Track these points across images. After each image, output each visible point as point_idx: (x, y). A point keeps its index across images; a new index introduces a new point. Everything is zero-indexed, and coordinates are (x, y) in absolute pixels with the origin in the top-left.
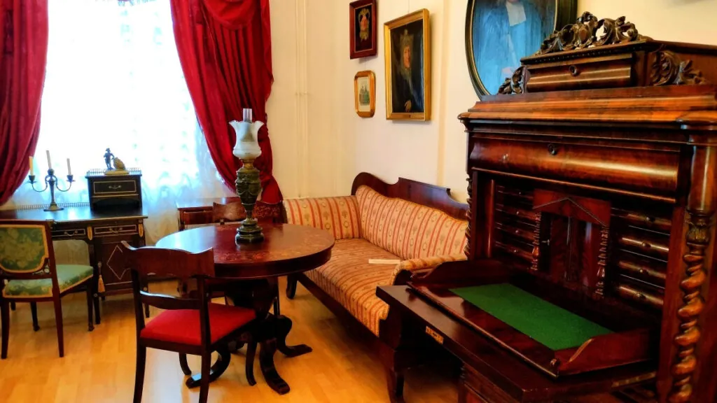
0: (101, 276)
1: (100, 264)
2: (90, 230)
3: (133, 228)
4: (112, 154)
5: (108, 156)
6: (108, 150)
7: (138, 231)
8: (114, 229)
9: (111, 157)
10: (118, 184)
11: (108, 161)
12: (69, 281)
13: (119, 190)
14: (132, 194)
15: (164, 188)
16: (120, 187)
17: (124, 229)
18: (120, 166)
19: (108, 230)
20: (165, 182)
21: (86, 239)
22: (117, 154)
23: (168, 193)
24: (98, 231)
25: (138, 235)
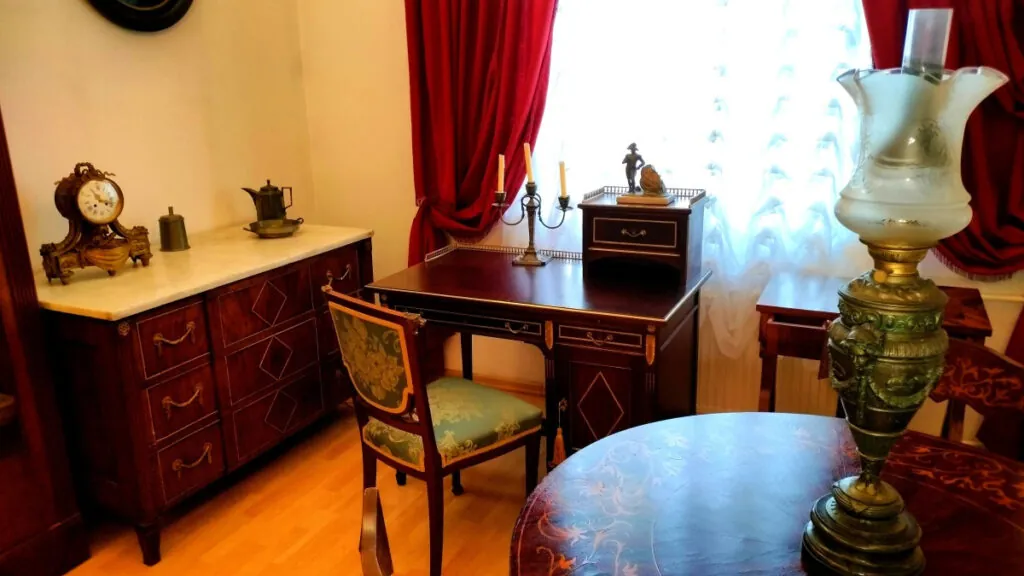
0: (559, 430)
1: (562, 406)
2: (549, 327)
3: (635, 340)
4: (639, 158)
5: (631, 161)
6: (633, 147)
7: (643, 350)
8: (595, 335)
9: (638, 163)
10: (639, 227)
11: (630, 172)
12: (469, 442)
13: (640, 239)
14: (664, 252)
15: (765, 236)
16: (643, 233)
17: (617, 338)
18: (653, 183)
19: (583, 334)
20: (770, 222)
21: (542, 345)
22: (649, 156)
23: (774, 249)
24: (565, 332)
25: (643, 359)
